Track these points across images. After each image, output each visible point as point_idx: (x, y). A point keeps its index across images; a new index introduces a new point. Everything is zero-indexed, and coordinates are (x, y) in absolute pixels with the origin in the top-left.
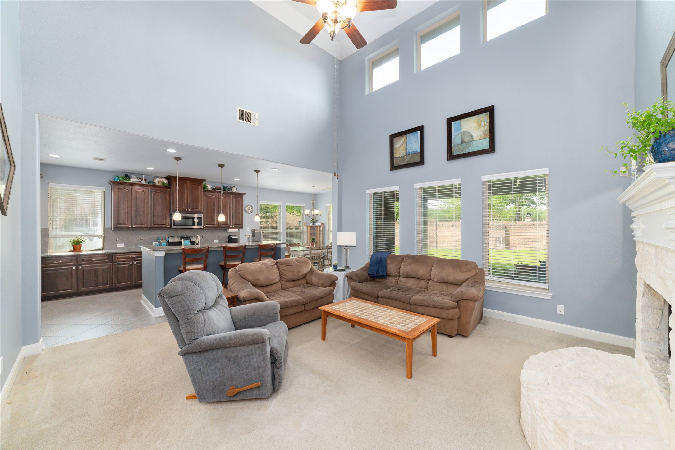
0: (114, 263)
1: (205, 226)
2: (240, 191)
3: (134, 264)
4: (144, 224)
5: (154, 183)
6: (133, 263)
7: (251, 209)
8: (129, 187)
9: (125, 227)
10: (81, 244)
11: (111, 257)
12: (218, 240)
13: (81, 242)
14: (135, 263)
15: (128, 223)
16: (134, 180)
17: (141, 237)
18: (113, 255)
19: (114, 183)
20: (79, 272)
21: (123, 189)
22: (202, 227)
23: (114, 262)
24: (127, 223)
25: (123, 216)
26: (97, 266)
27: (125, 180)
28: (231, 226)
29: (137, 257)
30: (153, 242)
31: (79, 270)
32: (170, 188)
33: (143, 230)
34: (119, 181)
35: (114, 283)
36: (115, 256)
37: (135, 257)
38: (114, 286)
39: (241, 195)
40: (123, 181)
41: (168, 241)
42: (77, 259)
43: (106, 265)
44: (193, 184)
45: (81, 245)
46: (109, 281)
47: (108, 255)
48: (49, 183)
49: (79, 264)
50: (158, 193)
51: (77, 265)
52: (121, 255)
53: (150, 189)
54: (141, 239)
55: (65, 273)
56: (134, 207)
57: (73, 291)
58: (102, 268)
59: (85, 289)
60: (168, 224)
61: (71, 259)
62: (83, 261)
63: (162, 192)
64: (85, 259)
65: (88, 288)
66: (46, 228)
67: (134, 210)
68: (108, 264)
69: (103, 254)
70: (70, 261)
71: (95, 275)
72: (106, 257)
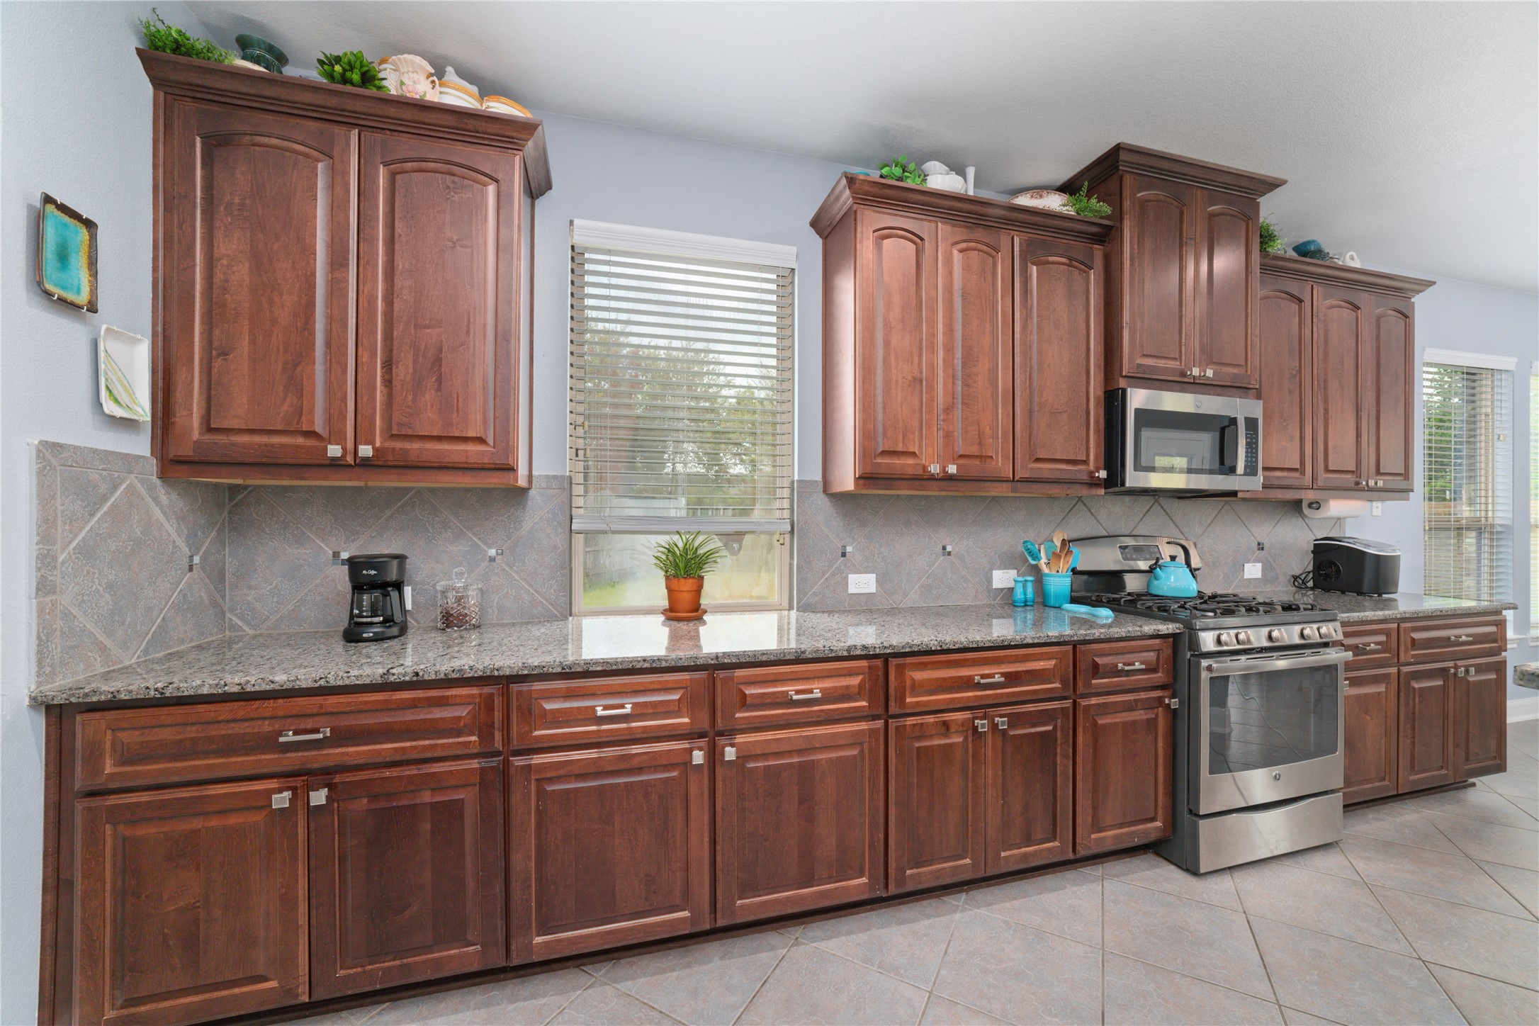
0: (894, 722)
4: (990, 452)
8: (926, 226)
9: (912, 471)
10: (701, 572)
11: (881, 678)
12: (1259, 566)
14: (1001, 721)
17: (942, 535)
18: (893, 661)
20: (723, 784)
21: (900, 233)
22: (1257, 483)
23: (893, 716)
24: (919, 450)
25: (900, 403)
30: (993, 566)
31: (721, 773)
35: (892, 866)
36: (901, 668)
39: (1399, 296)
41: (1077, 563)
42: (711, 685)
43: (853, 740)
45: (703, 578)
46: (871, 844)
47: (864, 663)
48: (576, 222)
49: (720, 724)
50: (1053, 263)
51: (712, 736)
52: (930, 666)
53: (1017, 240)
54: (944, 548)
55: (650, 789)
56: (949, 349)
57: (693, 920)
58: (834, 755)
59: (749, 905)
60: (1096, 458)
61: (682, 691)
62: (744, 702)
63: (1068, 262)
64: (750, 691)
65: (766, 902)
66: (559, 473)
67: (948, 363)
68: (863, 726)
69: (845, 654)
70: (675, 700)
71: (800, 803)
72: (855, 681)
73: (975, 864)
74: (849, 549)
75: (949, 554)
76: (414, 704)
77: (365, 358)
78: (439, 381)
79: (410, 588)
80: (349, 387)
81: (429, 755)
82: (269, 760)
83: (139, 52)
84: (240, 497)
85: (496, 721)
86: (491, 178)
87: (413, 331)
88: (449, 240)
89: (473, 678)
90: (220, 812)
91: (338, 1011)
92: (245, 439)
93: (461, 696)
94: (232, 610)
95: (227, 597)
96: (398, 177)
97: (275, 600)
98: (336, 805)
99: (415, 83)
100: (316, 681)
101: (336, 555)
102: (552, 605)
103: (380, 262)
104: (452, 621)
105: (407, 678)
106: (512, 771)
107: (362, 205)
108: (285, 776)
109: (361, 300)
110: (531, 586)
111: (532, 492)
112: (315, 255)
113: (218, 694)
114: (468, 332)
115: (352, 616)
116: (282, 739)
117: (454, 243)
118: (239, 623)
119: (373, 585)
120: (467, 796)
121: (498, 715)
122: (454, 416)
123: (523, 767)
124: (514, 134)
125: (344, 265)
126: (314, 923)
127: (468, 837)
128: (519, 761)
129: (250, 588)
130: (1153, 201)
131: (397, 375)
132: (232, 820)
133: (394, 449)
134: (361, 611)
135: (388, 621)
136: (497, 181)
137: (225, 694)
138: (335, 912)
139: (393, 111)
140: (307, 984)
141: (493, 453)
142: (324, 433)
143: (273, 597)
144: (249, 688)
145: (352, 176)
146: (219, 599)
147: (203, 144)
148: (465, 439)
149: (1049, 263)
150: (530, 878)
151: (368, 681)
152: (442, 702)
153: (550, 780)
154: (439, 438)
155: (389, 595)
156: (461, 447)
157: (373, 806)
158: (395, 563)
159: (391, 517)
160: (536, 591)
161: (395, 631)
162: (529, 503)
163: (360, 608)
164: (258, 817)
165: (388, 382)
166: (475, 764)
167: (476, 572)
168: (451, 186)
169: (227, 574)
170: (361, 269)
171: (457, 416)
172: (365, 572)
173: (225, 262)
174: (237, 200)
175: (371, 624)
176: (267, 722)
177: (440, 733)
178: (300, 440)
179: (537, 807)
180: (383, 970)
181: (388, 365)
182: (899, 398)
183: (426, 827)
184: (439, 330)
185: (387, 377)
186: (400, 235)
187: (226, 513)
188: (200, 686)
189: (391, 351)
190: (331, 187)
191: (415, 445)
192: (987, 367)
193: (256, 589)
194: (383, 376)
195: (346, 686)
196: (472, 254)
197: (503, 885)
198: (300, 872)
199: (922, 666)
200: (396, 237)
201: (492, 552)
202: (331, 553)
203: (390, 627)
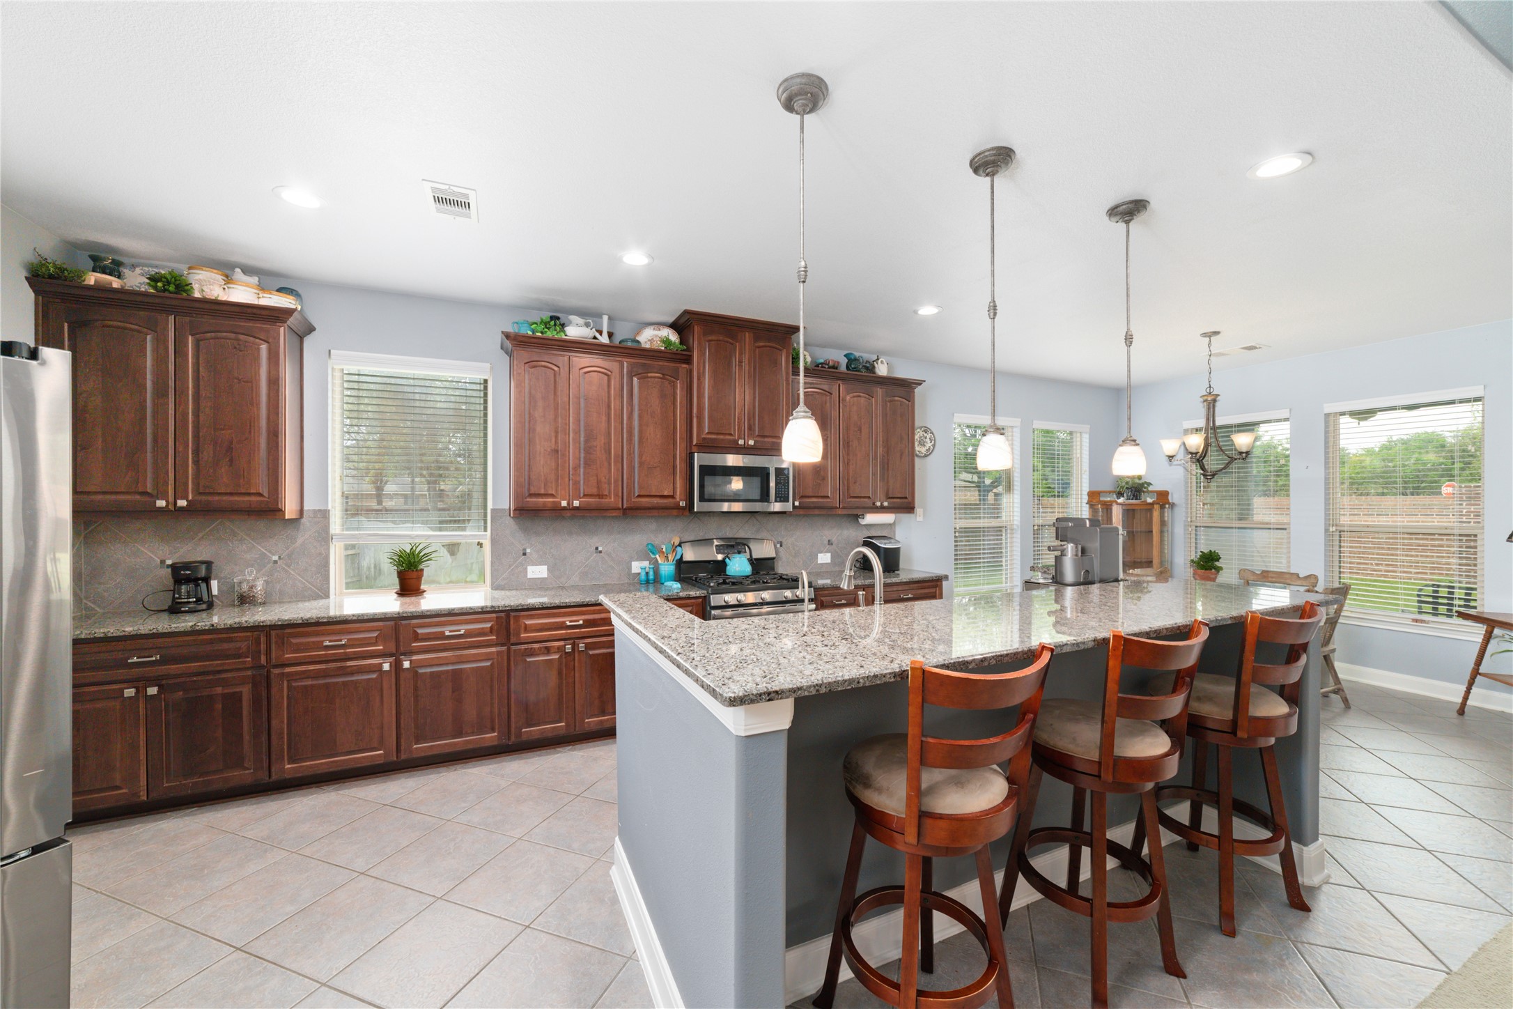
0: (513, 647)
1: (797, 503)
2: (904, 372)
3: (579, 652)
4: (607, 493)
5: (638, 342)
6: (574, 646)
7: (928, 440)
8: (561, 359)
9: (549, 505)
10: (421, 567)
11: (504, 623)
12: (829, 555)
13: (420, 562)
14: (582, 646)
15: (556, 491)
16: (576, 330)
17: (595, 541)
18: (513, 614)
19: (517, 343)
20: (402, 682)
21: (543, 363)
22: (788, 507)
23: (513, 644)
24: (553, 493)
25: (543, 466)
26: (460, 660)
27: (549, 328)
28: (878, 504)
29: (588, 623)
30: (632, 559)
31: (402, 676)
32: (687, 360)
33: (604, 517)
34: (530, 333)
35: (513, 725)
36: (517, 618)
37: (581, 622)
38: (513, 738)
39: (904, 388)
40: (542, 333)
41: (678, 557)
42: (396, 629)
43: (487, 657)
44: (761, 344)
45: (422, 570)
46: (499, 715)
47: (494, 615)
48: (332, 351)
49: (402, 649)
50: (651, 377)
51: (396, 656)
52: (536, 617)
53: (625, 364)
54: (597, 548)
55: (358, 685)
56: (577, 432)
57: (385, 755)
58: (474, 665)
59: (421, 748)
60: (680, 494)
61: (378, 632)
62: (417, 637)
63: (662, 376)
64: (420, 631)
65: (432, 746)
66: (322, 508)
67: (577, 441)
68: (493, 649)
69: (480, 610)
70: (374, 637)
71: (453, 692)
72: (489, 625)
73: (567, 725)
74: (528, 551)
75: (601, 552)
76: (211, 642)
77: (180, 449)
78: (231, 461)
79: (216, 581)
80: (170, 465)
81: (220, 668)
82: (122, 673)
83: (27, 278)
84: (92, 527)
85: (262, 649)
86: (264, 341)
87: (213, 432)
88: (236, 379)
89: (247, 627)
90: (91, 701)
91: (165, 812)
92: (100, 497)
93: (240, 637)
94: (86, 598)
95: (83, 590)
96: (201, 343)
97: (118, 591)
98: (163, 696)
99: (211, 290)
100: (150, 630)
101: (163, 562)
102: (318, 589)
103: (190, 392)
104: (245, 600)
105: (207, 628)
106: (272, 676)
107: (177, 360)
108: (130, 682)
109: (177, 415)
110: (303, 578)
111: (303, 520)
112: (146, 389)
113: (91, 638)
114: (250, 432)
115: (174, 598)
116: (129, 661)
117: (240, 380)
118: (93, 606)
119: (188, 580)
120: (246, 691)
121: (263, 647)
122: (241, 481)
123: (278, 674)
124: (280, 315)
125: (166, 395)
126: (150, 758)
127: (245, 713)
128: (276, 671)
129: (100, 583)
130: (714, 341)
131: (202, 458)
132: (99, 705)
133: (201, 501)
134: (180, 595)
135: (199, 600)
136: (268, 342)
137: (95, 638)
138: (163, 753)
139: (197, 305)
140: (146, 791)
141: (268, 502)
142: (155, 493)
143: (117, 589)
144: (109, 635)
145: (170, 343)
146: (79, 592)
147: (69, 327)
148: (249, 494)
149: (648, 377)
150: (283, 733)
151: (182, 630)
152: (230, 640)
153: (295, 680)
154: (231, 494)
155: (200, 586)
156: (247, 498)
157: (186, 696)
158: (204, 567)
159: (203, 537)
160: (307, 581)
161: (204, 606)
162: (302, 527)
163: (180, 593)
164: (116, 704)
165: (196, 462)
166: (249, 673)
167: (264, 570)
168: (238, 347)
169: (83, 576)
170: (177, 396)
171: (244, 481)
172: (182, 572)
173: (85, 395)
174: (92, 360)
175: (189, 602)
176: (120, 653)
177: (228, 657)
178: (138, 497)
179: (288, 695)
180: (190, 784)
181: (197, 452)
182: (542, 463)
183: (219, 706)
184: (229, 431)
185: (195, 459)
186: (203, 377)
187: (82, 538)
188: (80, 634)
189: (198, 444)
190: (156, 350)
191: (216, 498)
192: (603, 441)
193: (104, 584)
194: (193, 458)
195: (169, 633)
196: (252, 387)
197: (267, 737)
198: (141, 731)
199: (532, 617)
200: (201, 378)
201: (275, 558)
202: (159, 561)
203: (200, 604)
